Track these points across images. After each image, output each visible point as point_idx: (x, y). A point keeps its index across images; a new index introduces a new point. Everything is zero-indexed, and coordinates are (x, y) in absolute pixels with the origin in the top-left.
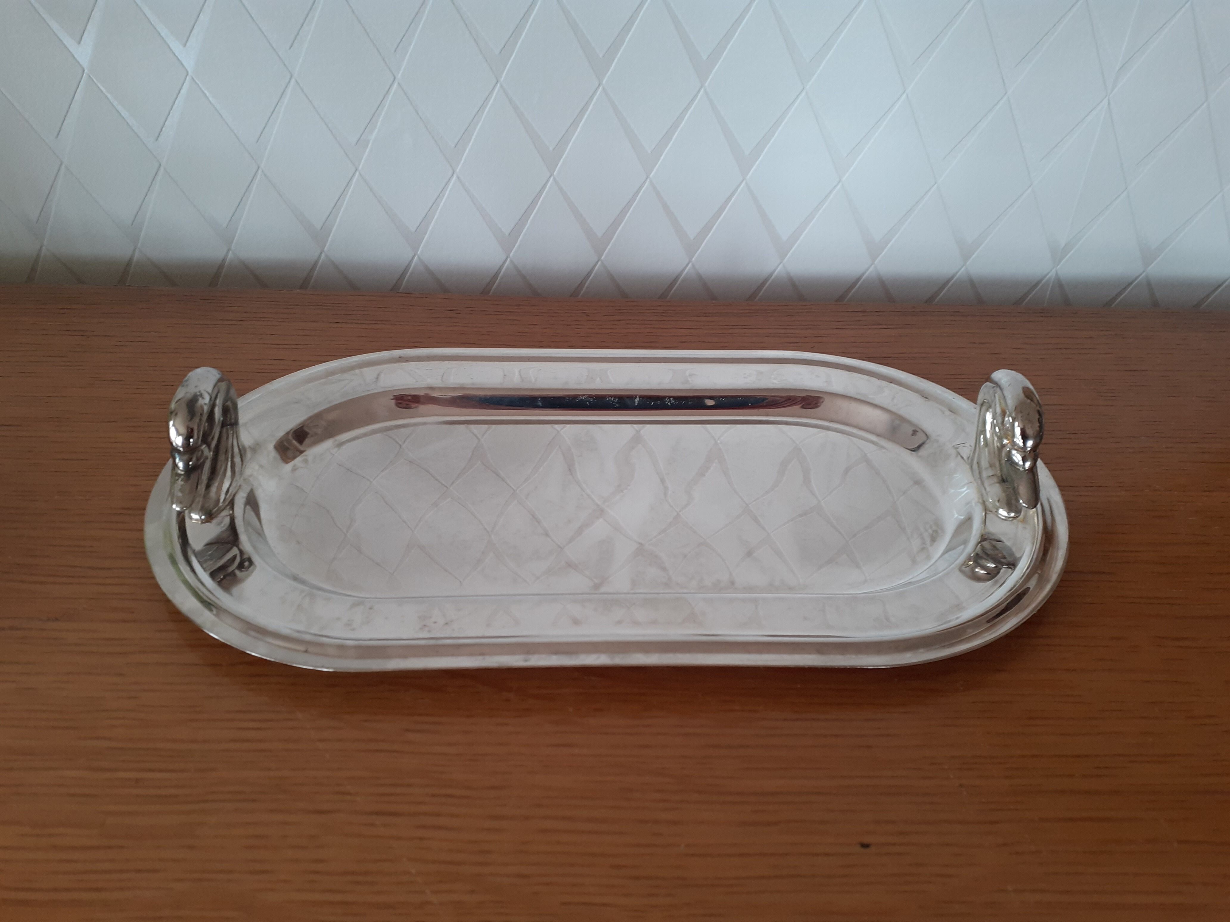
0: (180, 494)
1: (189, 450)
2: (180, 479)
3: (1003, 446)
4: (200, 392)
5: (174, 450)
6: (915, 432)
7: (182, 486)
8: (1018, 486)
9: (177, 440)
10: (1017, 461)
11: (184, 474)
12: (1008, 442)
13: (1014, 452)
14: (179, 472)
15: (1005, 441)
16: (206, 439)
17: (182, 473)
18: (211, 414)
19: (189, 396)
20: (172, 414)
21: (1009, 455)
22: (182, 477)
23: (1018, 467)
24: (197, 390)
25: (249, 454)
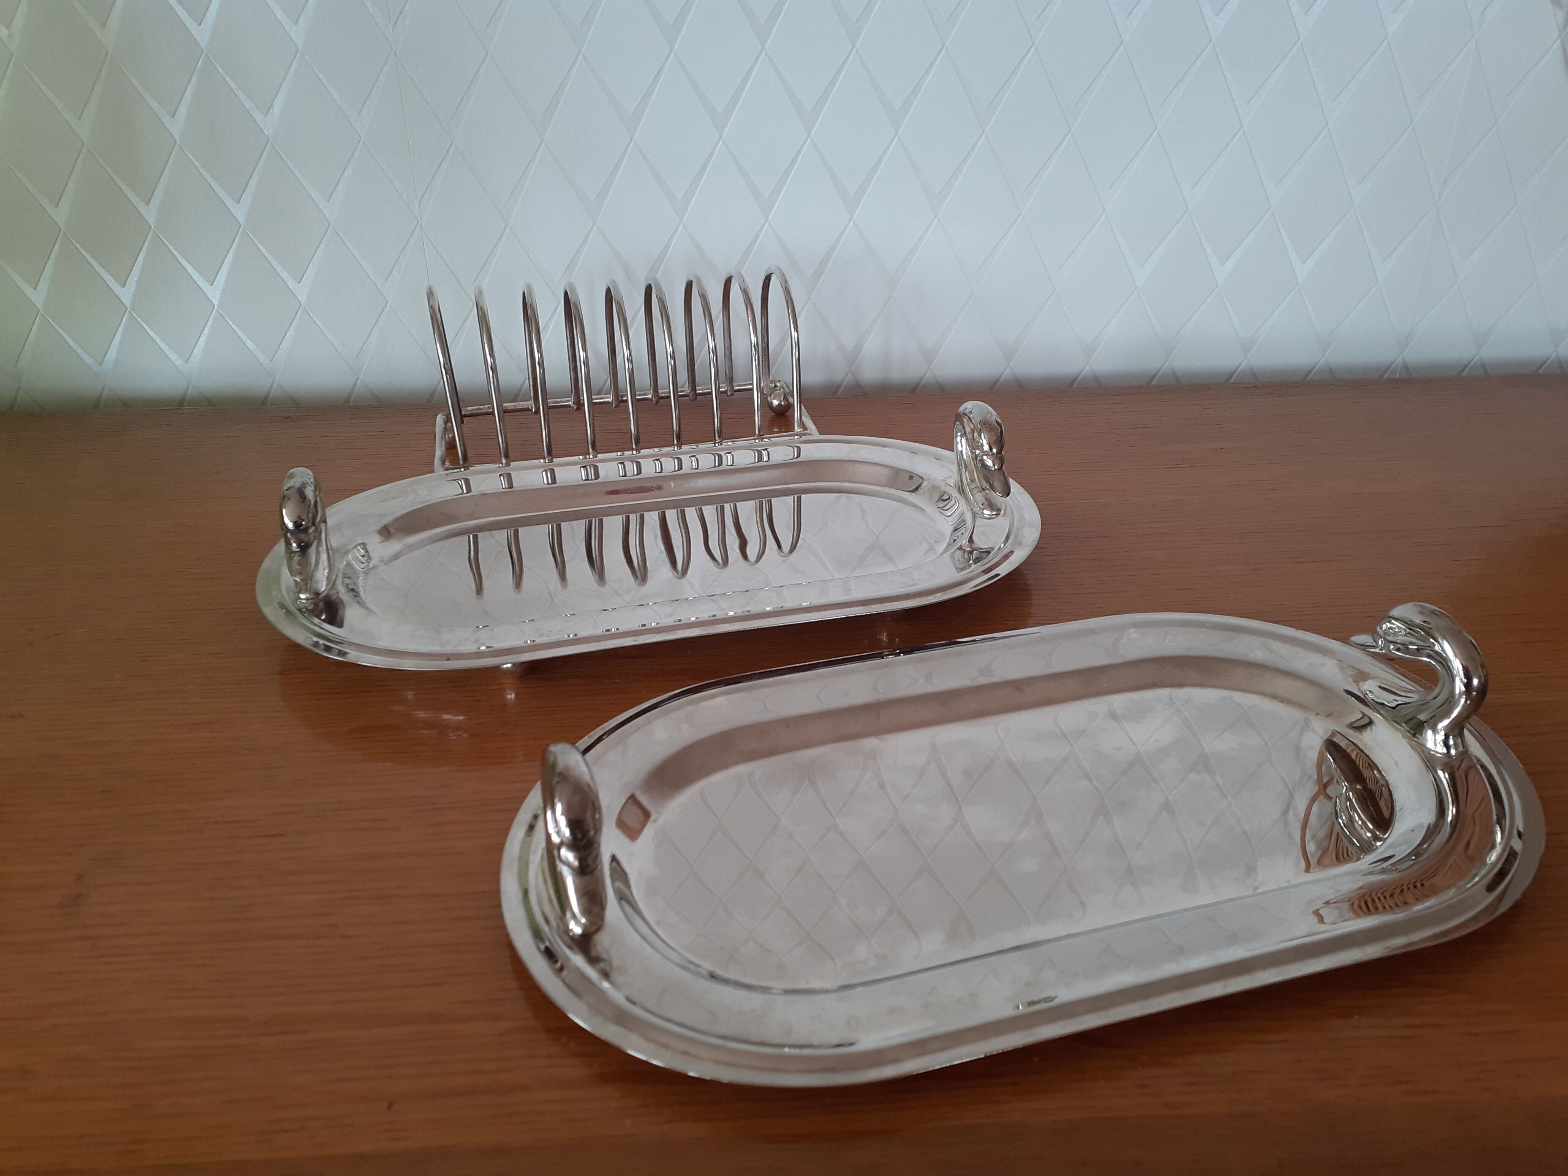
0: (298, 567)
2: (296, 556)
3: (976, 456)
6: (911, 478)
7: (299, 560)
8: (993, 482)
10: (989, 465)
11: (300, 550)
12: (979, 452)
13: (985, 457)
15: (978, 452)
21: (982, 460)
23: (990, 469)
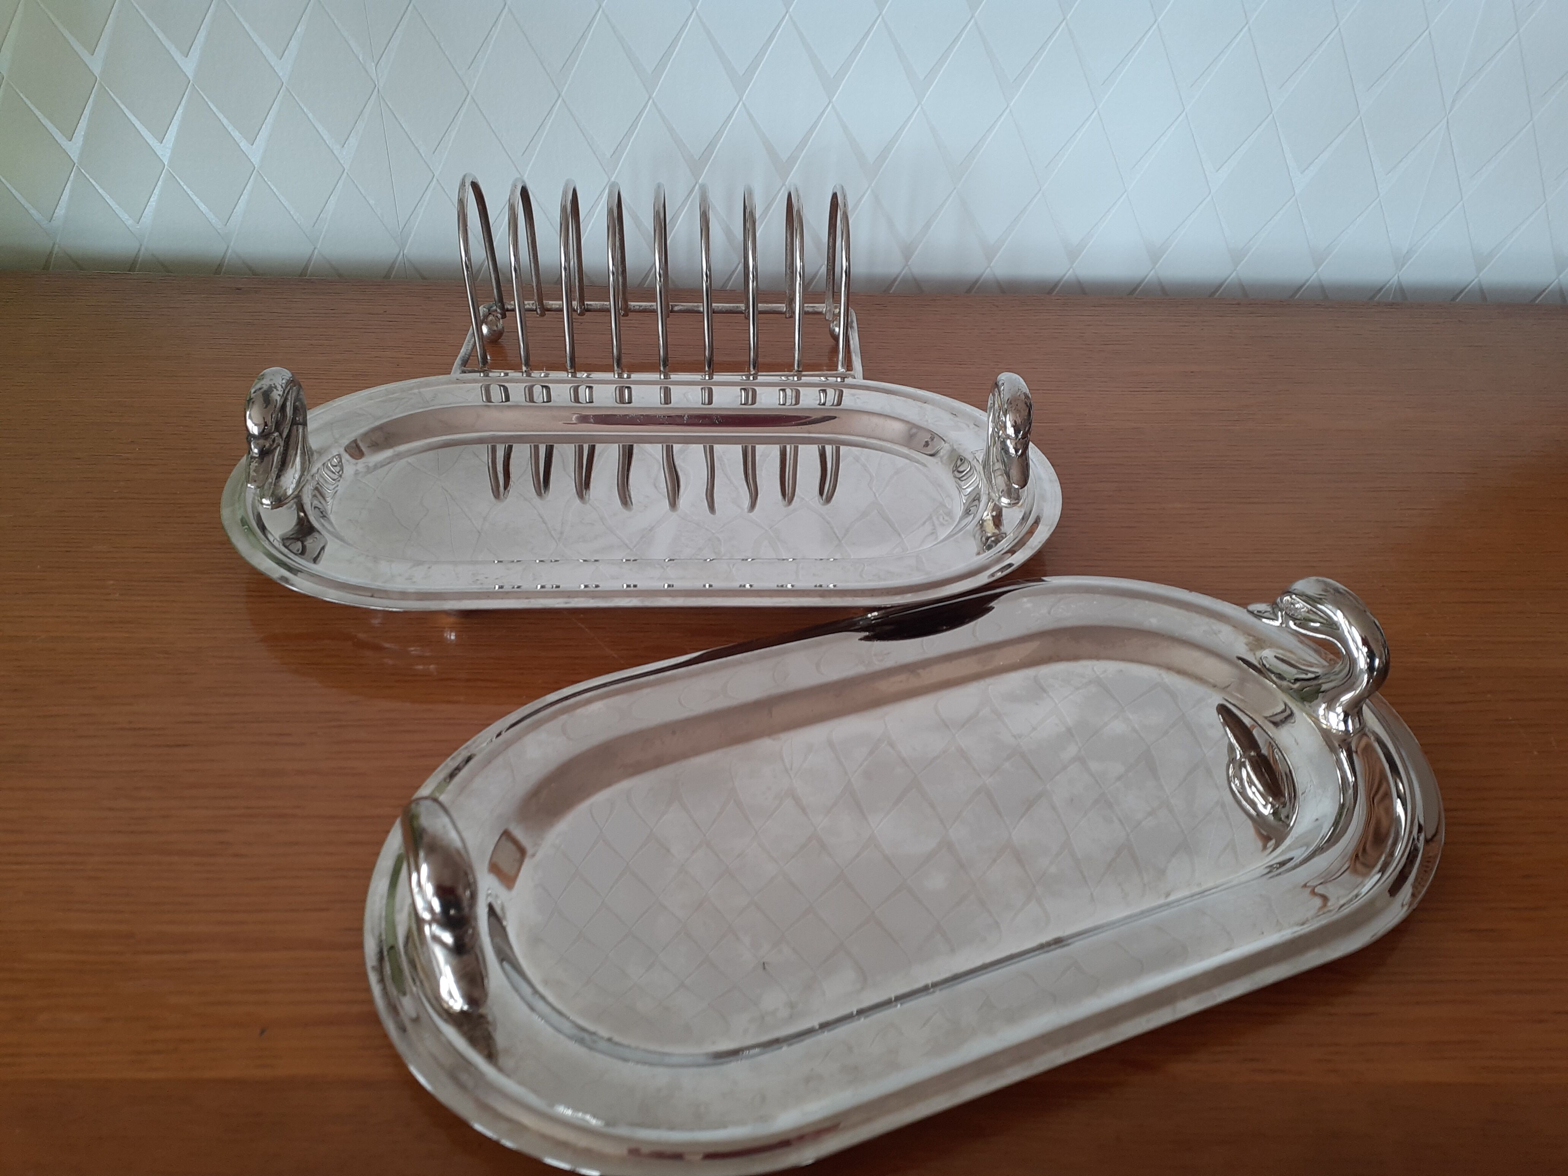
1: (264, 435)
4: (274, 384)
5: (250, 436)
9: (254, 430)
14: (255, 455)
16: (278, 426)
17: (257, 456)
18: (283, 406)
19: (265, 388)
20: (250, 402)
22: (256, 459)
24: (272, 383)
25: (315, 456)
